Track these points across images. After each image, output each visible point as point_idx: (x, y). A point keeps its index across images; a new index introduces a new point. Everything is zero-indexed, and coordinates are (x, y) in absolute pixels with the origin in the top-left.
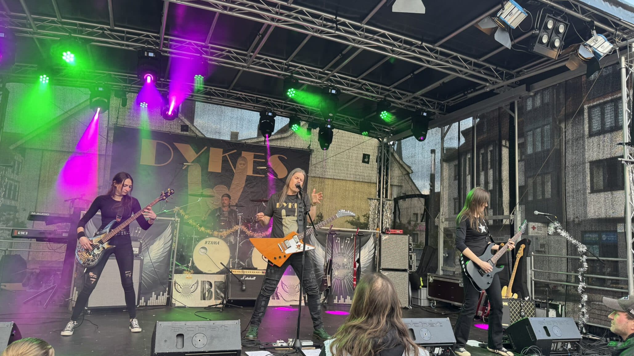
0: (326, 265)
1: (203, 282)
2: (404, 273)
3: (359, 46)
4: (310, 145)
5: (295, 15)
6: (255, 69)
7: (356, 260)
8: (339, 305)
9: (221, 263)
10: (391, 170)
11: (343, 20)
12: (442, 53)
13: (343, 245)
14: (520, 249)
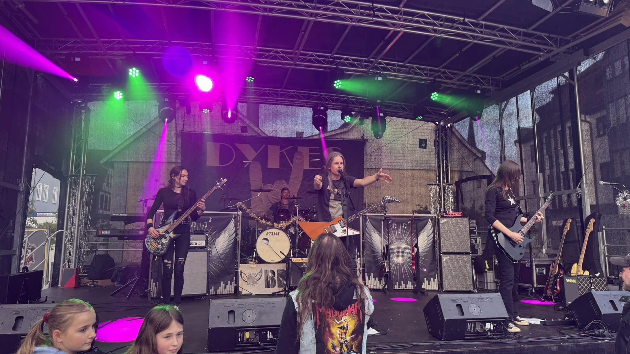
0: (383, 250)
1: (266, 271)
2: (467, 256)
3: (399, 29)
4: (363, 135)
5: (332, 7)
6: (302, 65)
7: (414, 245)
8: (400, 291)
9: (281, 252)
10: (450, 153)
11: (379, 6)
12: (487, 27)
13: (400, 230)
14: (590, 223)
